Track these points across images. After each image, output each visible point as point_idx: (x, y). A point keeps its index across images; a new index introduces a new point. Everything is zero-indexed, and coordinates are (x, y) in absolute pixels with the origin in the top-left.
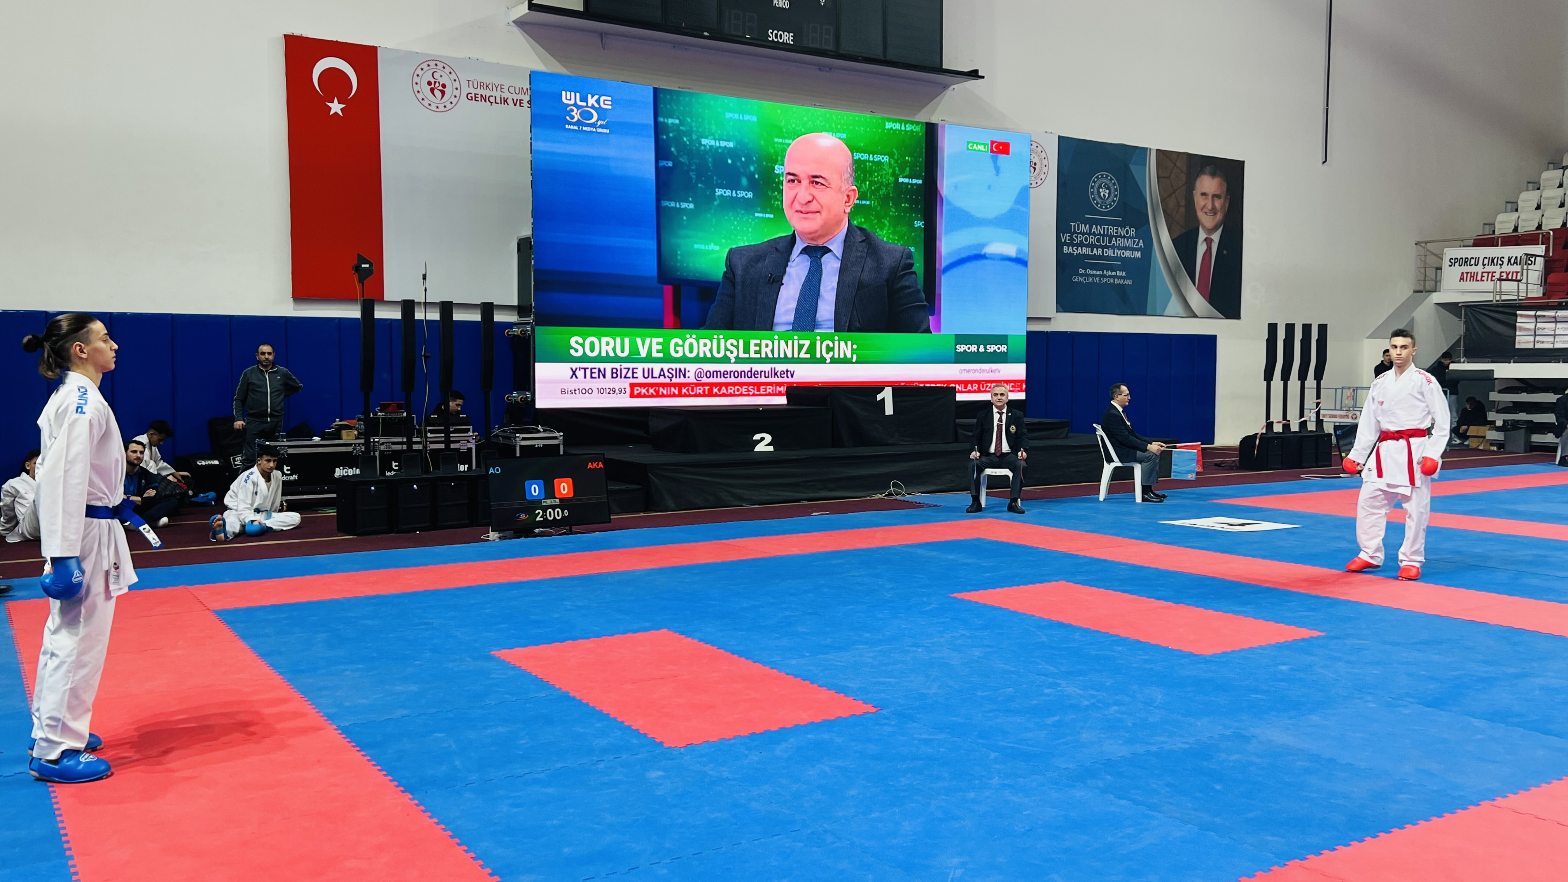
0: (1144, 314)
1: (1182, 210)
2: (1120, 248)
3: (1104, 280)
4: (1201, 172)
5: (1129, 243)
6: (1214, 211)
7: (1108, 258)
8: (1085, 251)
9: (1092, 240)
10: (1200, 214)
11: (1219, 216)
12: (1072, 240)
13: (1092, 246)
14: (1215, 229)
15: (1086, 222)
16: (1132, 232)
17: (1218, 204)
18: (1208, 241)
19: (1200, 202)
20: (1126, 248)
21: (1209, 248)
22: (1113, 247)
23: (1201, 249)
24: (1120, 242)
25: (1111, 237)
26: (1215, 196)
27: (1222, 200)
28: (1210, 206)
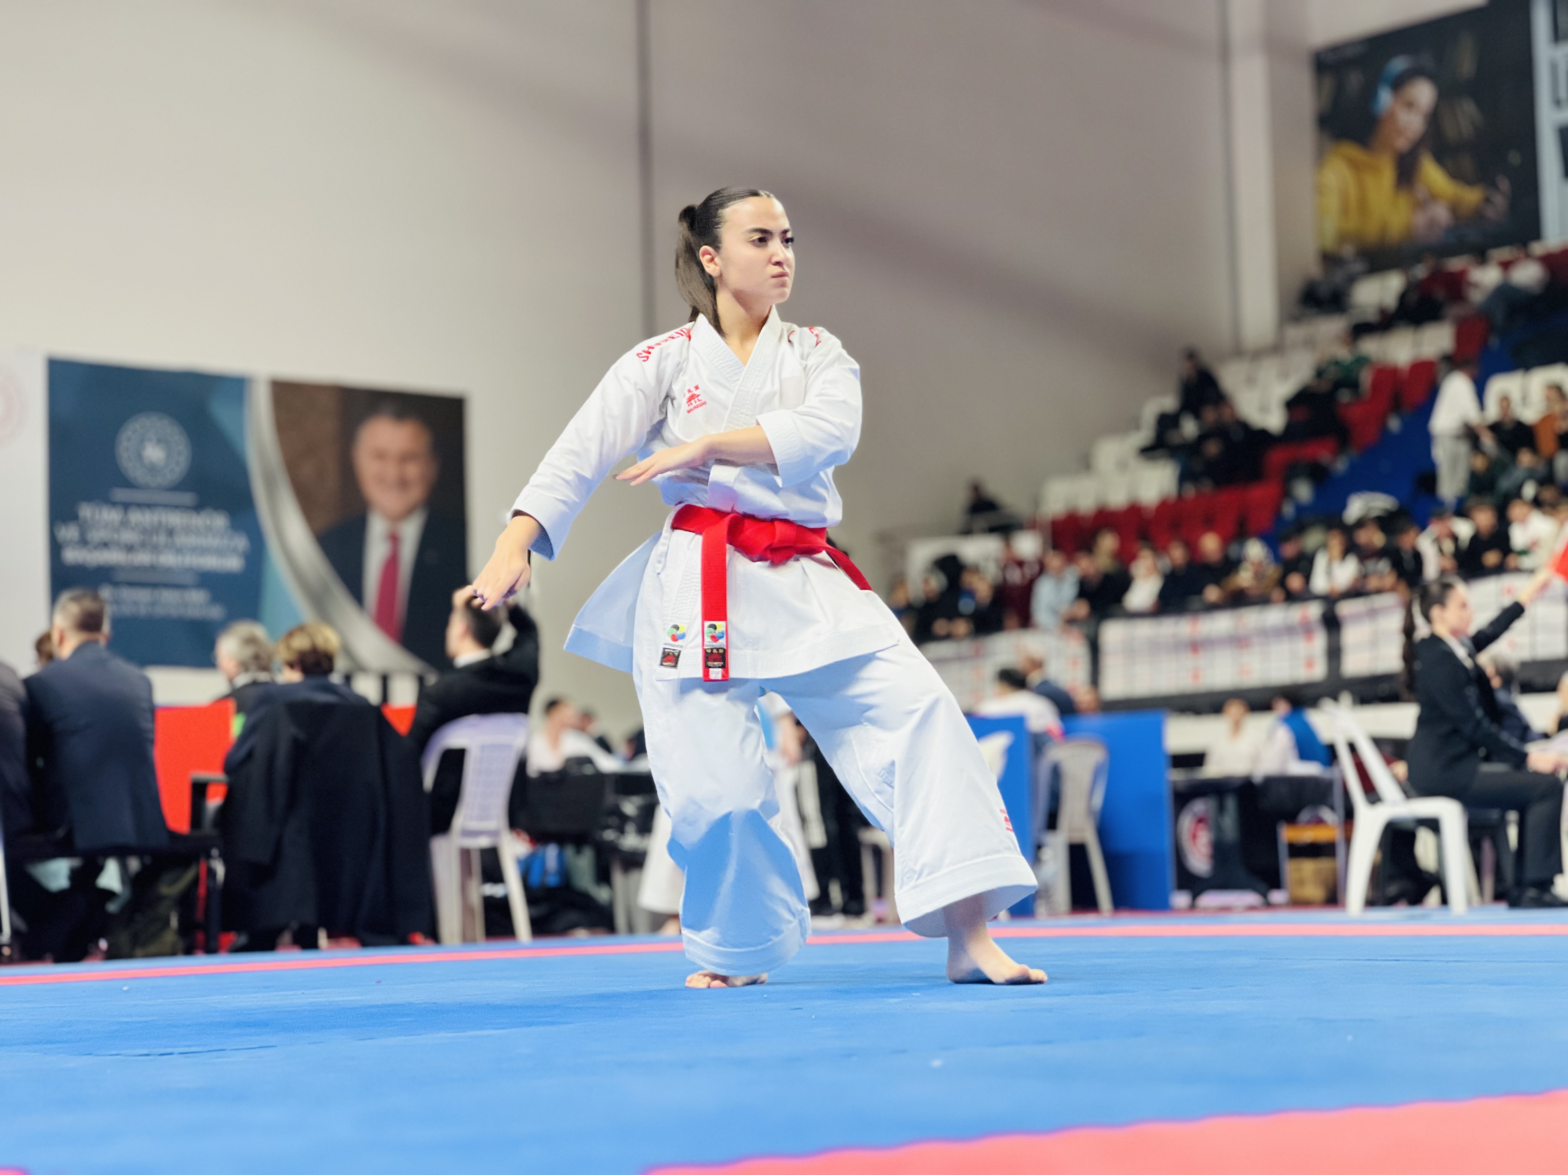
1: (333, 481)
2: (192, 551)
5: (213, 542)
6: (403, 484)
8: (111, 556)
9: (129, 536)
10: (371, 490)
11: (416, 493)
12: (85, 535)
13: (130, 548)
14: (407, 513)
15: (114, 504)
16: (220, 521)
17: (413, 471)
18: (394, 539)
19: (367, 468)
20: (206, 551)
21: (395, 552)
22: (178, 549)
23: (377, 553)
24: (192, 540)
25: (171, 532)
26: (405, 458)
27: (420, 465)
28: (391, 471)
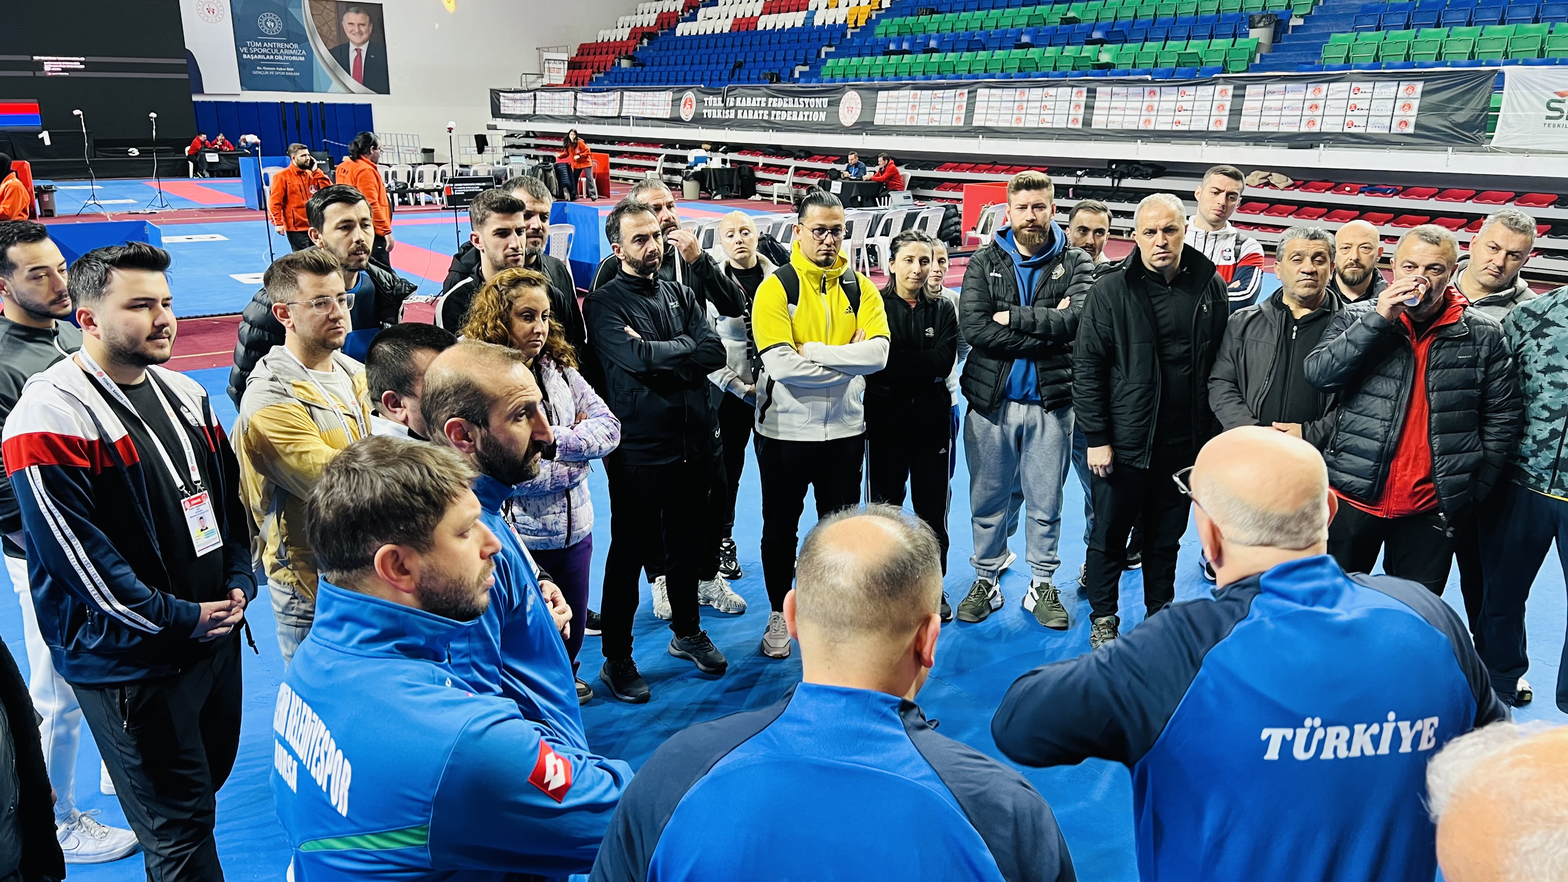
0: (313, 91)
1: (335, 33)
2: (287, 55)
3: (277, 73)
4: (347, 10)
5: (294, 52)
6: (360, 33)
7: (279, 61)
8: (260, 57)
9: (263, 51)
10: (349, 35)
11: (365, 36)
12: (249, 50)
13: (266, 55)
14: (363, 43)
15: (258, 41)
16: (296, 46)
17: (363, 29)
18: (359, 51)
19: (347, 28)
20: (292, 55)
21: (359, 55)
22: (282, 55)
23: (353, 55)
24: (286, 51)
25: (279, 50)
26: (360, 24)
27: (366, 27)
28: (357, 30)
